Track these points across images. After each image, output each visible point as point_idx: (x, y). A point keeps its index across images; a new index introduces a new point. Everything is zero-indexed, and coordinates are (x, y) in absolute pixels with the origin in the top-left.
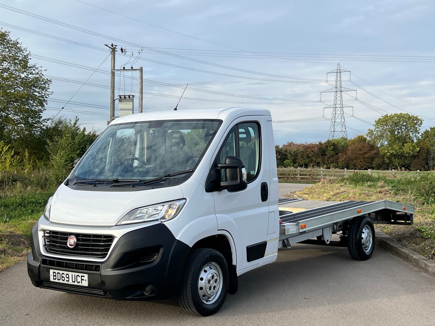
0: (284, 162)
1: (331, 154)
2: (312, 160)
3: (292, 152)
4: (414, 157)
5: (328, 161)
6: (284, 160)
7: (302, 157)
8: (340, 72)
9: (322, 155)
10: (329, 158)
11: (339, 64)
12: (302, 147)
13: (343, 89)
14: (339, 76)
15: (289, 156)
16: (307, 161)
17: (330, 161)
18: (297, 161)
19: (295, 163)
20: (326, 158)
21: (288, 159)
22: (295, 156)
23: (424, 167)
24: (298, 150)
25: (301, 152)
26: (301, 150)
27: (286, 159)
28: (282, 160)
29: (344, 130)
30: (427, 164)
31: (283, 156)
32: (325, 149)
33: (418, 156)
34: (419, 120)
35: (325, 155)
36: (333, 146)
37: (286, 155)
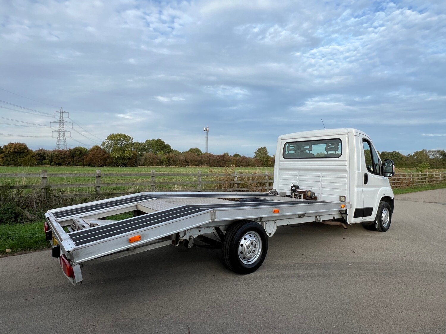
0: (43, 161)
1: (79, 156)
2: (65, 160)
3: (50, 155)
4: (130, 159)
5: (76, 161)
6: (43, 160)
7: (57, 158)
8: (63, 113)
9: (72, 157)
10: (77, 159)
11: (61, 108)
12: (57, 152)
13: (64, 122)
14: (62, 114)
15: (47, 157)
16: (61, 161)
17: (77, 161)
18: (54, 161)
19: (51, 162)
20: (75, 159)
21: (46, 160)
22: (51, 157)
23: (135, 165)
24: (54, 154)
25: (56, 155)
26: (56, 153)
27: (45, 159)
28: (41, 160)
29: (65, 144)
30: (136, 163)
31: (42, 158)
32: (74, 153)
33: (132, 158)
34: (131, 138)
35: (74, 157)
36: (79, 151)
37: (45, 157)
